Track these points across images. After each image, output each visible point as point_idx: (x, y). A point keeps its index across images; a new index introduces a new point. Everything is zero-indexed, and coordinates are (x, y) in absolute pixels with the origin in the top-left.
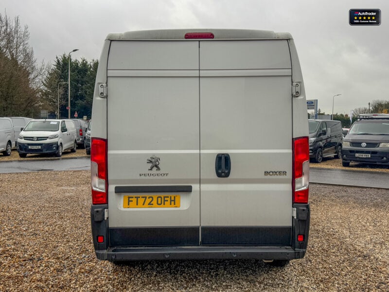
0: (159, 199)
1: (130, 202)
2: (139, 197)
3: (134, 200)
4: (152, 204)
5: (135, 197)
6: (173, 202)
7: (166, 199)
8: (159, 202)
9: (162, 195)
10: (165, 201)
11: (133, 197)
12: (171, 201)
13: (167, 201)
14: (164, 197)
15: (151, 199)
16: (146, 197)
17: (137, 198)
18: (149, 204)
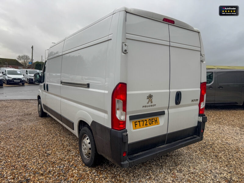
0: (150, 121)
1: (136, 125)
2: (140, 121)
3: (138, 123)
4: (147, 125)
5: (138, 122)
6: (156, 122)
7: (153, 120)
8: (150, 123)
9: (151, 118)
10: (152, 121)
11: (137, 122)
12: (155, 121)
13: (153, 121)
14: (152, 119)
15: (146, 121)
16: (143, 121)
17: (139, 122)
18: (146, 125)
